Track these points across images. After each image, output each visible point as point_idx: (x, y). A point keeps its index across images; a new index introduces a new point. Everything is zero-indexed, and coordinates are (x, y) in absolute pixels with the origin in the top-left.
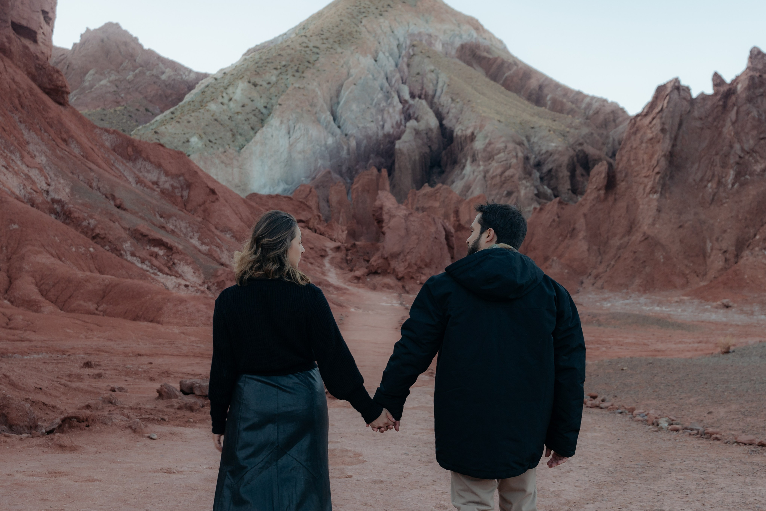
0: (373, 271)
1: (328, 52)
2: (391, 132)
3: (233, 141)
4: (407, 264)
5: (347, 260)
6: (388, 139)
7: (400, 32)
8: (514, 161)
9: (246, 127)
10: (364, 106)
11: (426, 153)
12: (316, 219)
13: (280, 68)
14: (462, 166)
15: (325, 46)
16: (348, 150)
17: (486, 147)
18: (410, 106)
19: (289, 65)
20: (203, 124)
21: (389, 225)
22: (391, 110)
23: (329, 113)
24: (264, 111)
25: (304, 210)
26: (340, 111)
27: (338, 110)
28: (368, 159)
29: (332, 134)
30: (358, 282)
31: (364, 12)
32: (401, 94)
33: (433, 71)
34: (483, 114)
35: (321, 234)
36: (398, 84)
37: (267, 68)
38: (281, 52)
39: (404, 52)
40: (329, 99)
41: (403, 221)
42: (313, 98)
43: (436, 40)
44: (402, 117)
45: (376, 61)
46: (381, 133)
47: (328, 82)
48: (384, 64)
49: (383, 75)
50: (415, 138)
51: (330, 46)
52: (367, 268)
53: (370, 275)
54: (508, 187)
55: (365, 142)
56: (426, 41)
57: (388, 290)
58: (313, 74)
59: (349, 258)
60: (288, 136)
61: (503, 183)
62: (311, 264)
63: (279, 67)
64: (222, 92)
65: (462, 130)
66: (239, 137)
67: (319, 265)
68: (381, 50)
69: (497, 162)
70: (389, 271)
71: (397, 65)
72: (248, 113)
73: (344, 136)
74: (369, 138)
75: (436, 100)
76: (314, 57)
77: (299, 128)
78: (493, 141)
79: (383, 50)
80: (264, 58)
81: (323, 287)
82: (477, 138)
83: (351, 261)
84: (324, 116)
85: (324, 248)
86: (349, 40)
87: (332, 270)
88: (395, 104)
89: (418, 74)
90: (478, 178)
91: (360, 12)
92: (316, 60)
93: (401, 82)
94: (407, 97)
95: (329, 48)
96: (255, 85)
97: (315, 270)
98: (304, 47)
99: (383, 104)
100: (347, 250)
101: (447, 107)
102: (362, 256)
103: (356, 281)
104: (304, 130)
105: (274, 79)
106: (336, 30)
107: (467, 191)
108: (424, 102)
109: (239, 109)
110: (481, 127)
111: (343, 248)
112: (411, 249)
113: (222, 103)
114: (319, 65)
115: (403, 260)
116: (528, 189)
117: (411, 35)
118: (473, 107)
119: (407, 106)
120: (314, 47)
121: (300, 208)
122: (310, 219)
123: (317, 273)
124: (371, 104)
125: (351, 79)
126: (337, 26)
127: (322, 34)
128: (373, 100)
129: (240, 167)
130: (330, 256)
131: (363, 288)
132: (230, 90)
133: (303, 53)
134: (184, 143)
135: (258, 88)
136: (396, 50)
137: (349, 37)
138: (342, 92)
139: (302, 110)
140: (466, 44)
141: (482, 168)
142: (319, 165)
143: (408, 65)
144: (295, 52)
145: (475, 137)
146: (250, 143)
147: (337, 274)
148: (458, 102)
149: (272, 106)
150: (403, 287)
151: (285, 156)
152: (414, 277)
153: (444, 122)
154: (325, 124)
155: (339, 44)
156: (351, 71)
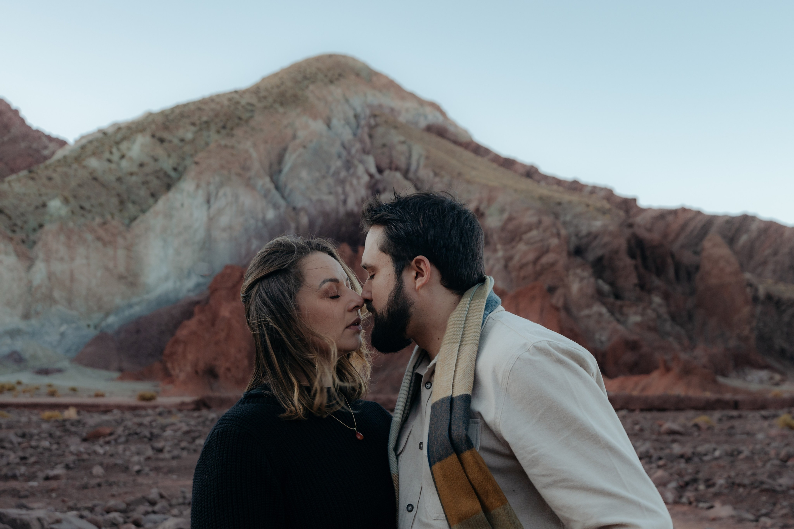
1: (266, 111)
2: (355, 211)
3: (121, 211)
6: (351, 219)
7: (357, 102)
8: (554, 242)
9: (143, 192)
10: (317, 174)
13: (200, 124)
15: (261, 104)
16: (297, 229)
17: (505, 224)
18: (377, 182)
19: (212, 121)
20: (73, 184)
22: (355, 182)
23: (267, 179)
24: (173, 174)
26: (284, 179)
27: (281, 177)
29: (274, 206)
31: (309, 78)
32: (367, 166)
33: (403, 142)
36: (360, 154)
37: (181, 123)
38: (203, 107)
39: (363, 122)
40: (268, 165)
42: (245, 160)
44: (370, 192)
45: (329, 127)
46: (342, 210)
47: (267, 142)
48: (339, 131)
49: (339, 142)
51: (268, 105)
54: (546, 281)
55: (321, 220)
58: (246, 132)
61: (538, 275)
63: (198, 123)
64: (111, 147)
66: (130, 205)
68: (335, 117)
69: (527, 243)
71: (355, 135)
72: (147, 175)
73: (291, 209)
74: (326, 215)
75: (412, 174)
77: (225, 195)
78: (514, 215)
79: (337, 117)
80: (177, 112)
84: (261, 183)
86: (293, 101)
88: (359, 174)
89: (384, 145)
91: (305, 78)
92: (250, 118)
93: (362, 152)
94: (373, 170)
95: (268, 107)
96: (162, 141)
98: (235, 103)
99: (343, 174)
101: (429, 181)
104: (232, 197)
105: (189, 136)
106: (276, 90)
108: (398, 175)
109: (135, 169)
110: (491, 200)
113: (109, 161)
114: (254, 123)
116: (585, 282)
117: (370, 106)
118: (467, 179)
119: (374, 180)
120: (248, 103)
124: (327, 172)
125: (298, 141)
126: (278, 87)
127: (260, 93)
128: (329, 168)
129: (128, 248)
132: (124, 146)
133: (232, 108)
134: (37, 208)
135: (166, 145)
136: (353, 121)
137: (292, 98)
138: (287, 156)
139: (229, 172)
141: (500, 254)
142: (253, 246)
143: (371, 136)
144: (221, 107)
146: (148, 214)
148: (443, 176)
149: (185, 168)
151: (201, 234)
154: (263, 193)
155: (282, 104)
156: (298, 132)
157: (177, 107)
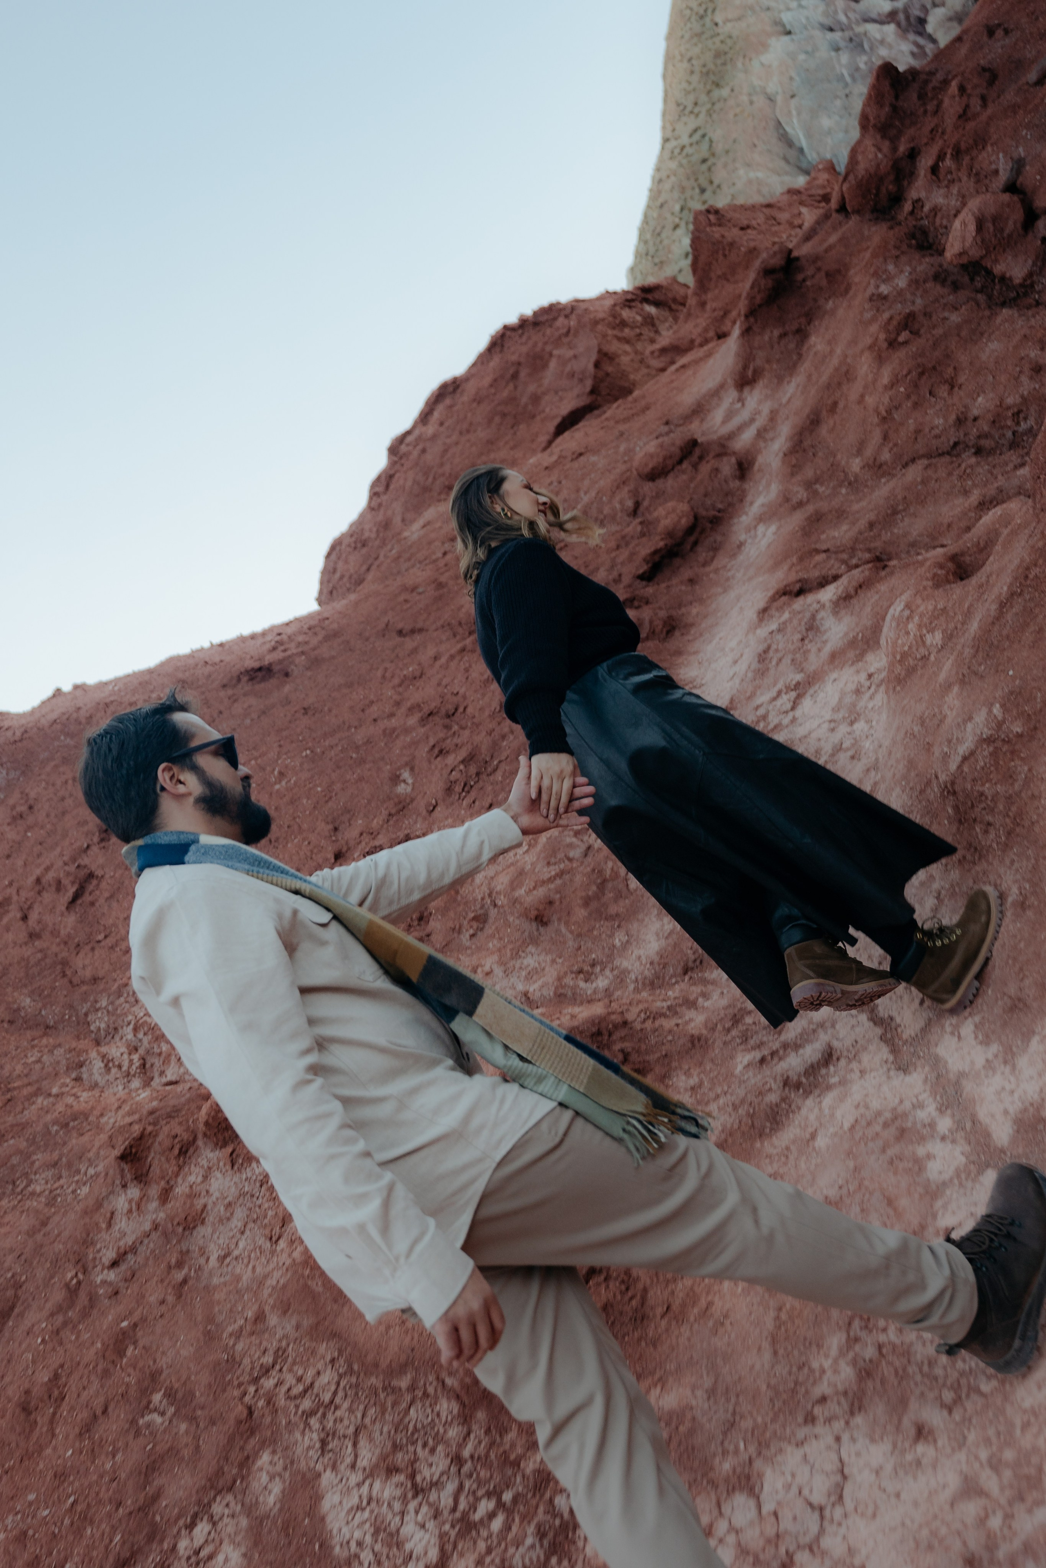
1: (715, 116)
10: (838, 103)
15: (702, 116)
18: (906, 10)
19: (685, 200)
26: (815, 155)
27: (810, 158)
31: (706, 11)
32: (875, 14)
36: (855, 11)
37: (666, 242)
38: (661, 200)
40: (782, 164)
42: (759, 192)
44: (912, 36)
45: (789, 33)
47: (755, 146)
48: (804, 21)
49: (817, 33)
51: (709, 106)
58: (726, 166)
80: (648, 236)
86: (724, 64)
88: (878, 36)
91: (702, 17)
92: (711, 146)
95: (710, 109)
98: (680, 153)
106: (695, 78)
114: (721, 146)
119: (901, 17)
125: (779, 99)
126: (692, 72)
127: (685, 107)
128: (841, 78)
133: (686, 161)
137: (719, 62)
138: (788, 129)
144: (675, 175)
155: (718, 85)
156: (769, 90)
157: (642, 232)
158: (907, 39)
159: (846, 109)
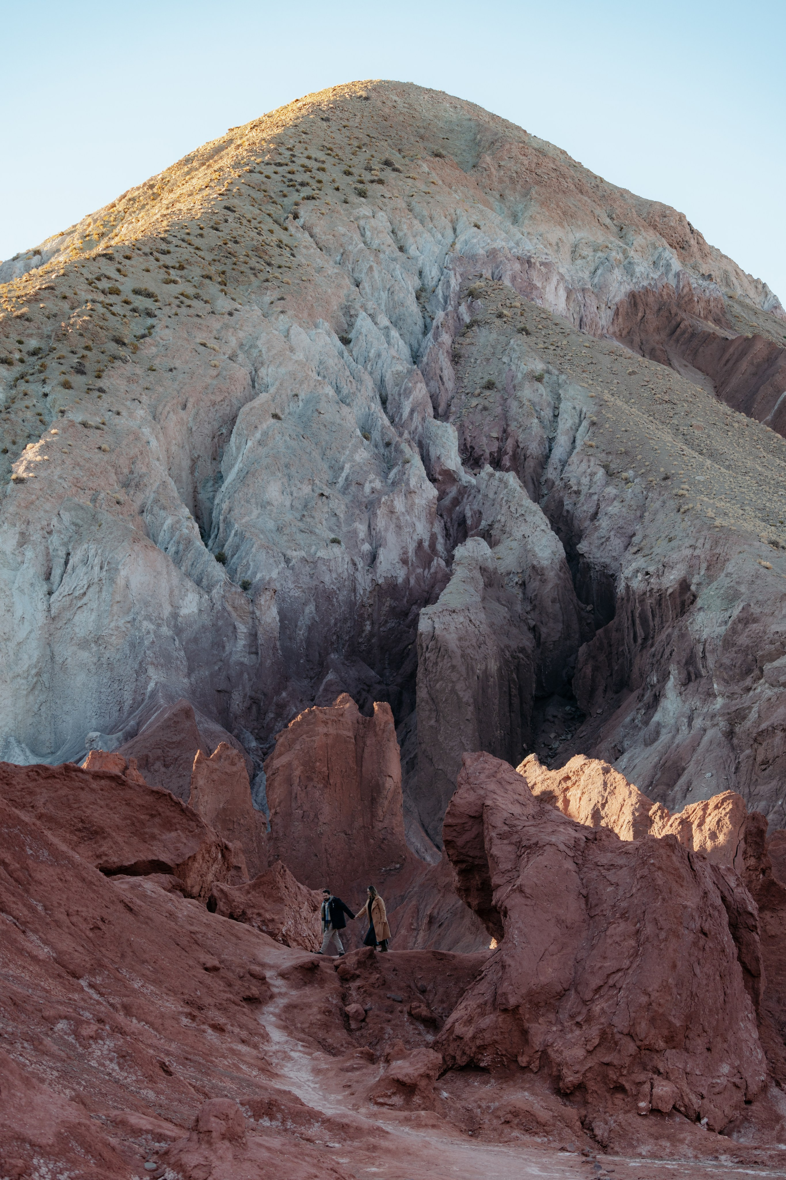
0: (462, 1061)
1: (183, 310)
2: (400, 580)
4: (594, 1032)
5: (346, 1017)
6: (388, 602)
7: (428, 250)
10: (306, 489)
11: (522, 650)
12: (215, 860)
13: (22, 361)
14: (648, 696)
15: (173, 290)
16: (253, 636)
17: (734, 631)
19: (52, 350)
21: (518, 882)
22: (399, 505)
23: (186, 511)
25: (168, 825)
26: (225, 506)
27: (218, 500)
28: (322, 667)
29: (199, 583)
30: (408, 1105)
31: (304, 184)
32: (434, 452)
33: (539, 379)
34: (717, 523)
35: (231, 916)
36: (423, 420)
39: (440, 316)
40: (186, 463)
41: (569, 865)
42: (133, 460)
43: (547, 279)
44: (438, 528)
45: (346, 341)
46: (364, 581)
47: (184, 407)
48: (372, 352)
49: (369, 384)
50: (484, 599)
51: (191, 291)
52: (435, 1046)
53: (449, 1075)
55: (310, 608)
56: (514, 279)
57: (527, 1138)
58: (129, 380)
59: (352, 1008)
60: (45, 588)
62: (219, 1028)
63: (17, 356)
65: (647, 573)
67: (244, 1034)
68: (364, 307)
70: (523, 1060)
71: (416, 358)
73: (240, 590)
74: (324, 596)
75: (551, 473)
76: (137, 326)
77: (85, 562)
78: (756, 610)
79: (370, 305)
81: (283, 1122)
82: (699, 602)
83: (363, 1020)
84: (169, 521)
85: (256, 969)
86: (255, 271)
87: (293, 1054)
88: (413, 482)
89: (490, 385)
90: (706, 739)
91: (292, 185)
92: (143, 336)
93: (430, 411)
94: (453, 460)
95: (187, 297)
97: (233, 1051)
98: (103, 292)
99: (374, 482)
100: (346, 977)
101: (591, 495)
102: (401, 1002)
103: (397, 1100)
104: (101, 568)
106: (212, 238)
107: (671, 785)
108: (512, 479)
110: (715, 564)
111: (326, 967)
112: (608, 976)
114: (154, 350)
115: (579, 1019)
118: (682, 496)
119: (453, 491)
120: (136, 292)
121: (152, 816)
122: (193, 858)
123: (244, 1067)
124: (332, 483)
125: (263, 397)
127: (166, 253)
128: (336, 469)
130: (282, 1002)
131: (433, 1126)
133: (99, 307)
137: (254, 261)
138: (233, 439)
139: (94, 500)
140: (647, 291)
142: (151, 686)
143: (457, 358)
145: (695, 597)
147: (316, 1071)
148: (627, 481)
150: (586, 1125)
151: (32, 654)
152: (627, 1086)
153: (582, 547)
154: (172, 549)
155: (224, 283)
156: (262, 372)
158: (432, 524)
159: (306, 506)
